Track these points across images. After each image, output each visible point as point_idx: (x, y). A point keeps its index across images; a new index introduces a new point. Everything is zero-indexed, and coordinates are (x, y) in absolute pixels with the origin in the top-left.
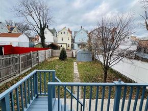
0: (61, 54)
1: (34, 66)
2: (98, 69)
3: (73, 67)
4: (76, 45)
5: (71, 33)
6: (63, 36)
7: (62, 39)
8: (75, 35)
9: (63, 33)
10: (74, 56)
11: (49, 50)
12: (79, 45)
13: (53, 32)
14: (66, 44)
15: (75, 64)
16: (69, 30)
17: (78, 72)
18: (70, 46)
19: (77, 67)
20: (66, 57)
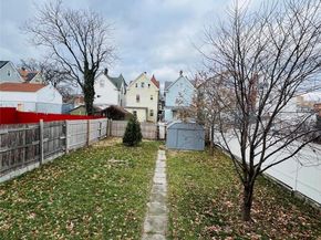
0: (128, 130)
1: (51, 159)
2: (222, 172)
3: (153, 165)
4: (167, 113)
5: (158, 86)
6: (139, 91)
7: (138, 99)
8: (167, 89)
9: (139, 86)
10: (162, 136)
11: (101, 120)
12: (174, 111)
13: (118, 83)
14: (147, 109)
15: (161, 156)
16: (153, 79)
17: (164, 181)
18: (155, 113)
19: (164, 164)
20: (140, 137)
